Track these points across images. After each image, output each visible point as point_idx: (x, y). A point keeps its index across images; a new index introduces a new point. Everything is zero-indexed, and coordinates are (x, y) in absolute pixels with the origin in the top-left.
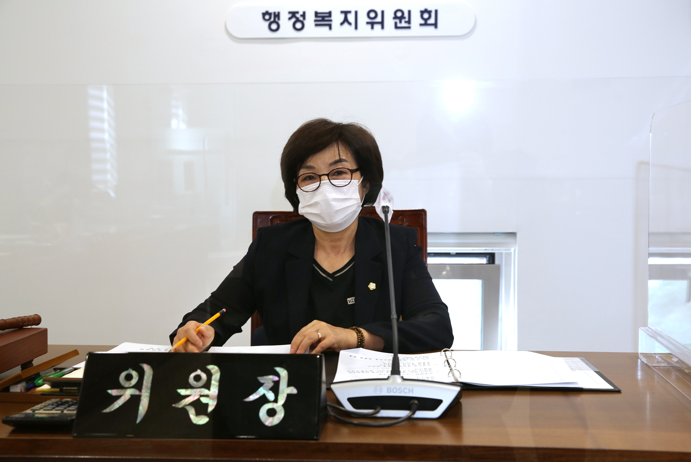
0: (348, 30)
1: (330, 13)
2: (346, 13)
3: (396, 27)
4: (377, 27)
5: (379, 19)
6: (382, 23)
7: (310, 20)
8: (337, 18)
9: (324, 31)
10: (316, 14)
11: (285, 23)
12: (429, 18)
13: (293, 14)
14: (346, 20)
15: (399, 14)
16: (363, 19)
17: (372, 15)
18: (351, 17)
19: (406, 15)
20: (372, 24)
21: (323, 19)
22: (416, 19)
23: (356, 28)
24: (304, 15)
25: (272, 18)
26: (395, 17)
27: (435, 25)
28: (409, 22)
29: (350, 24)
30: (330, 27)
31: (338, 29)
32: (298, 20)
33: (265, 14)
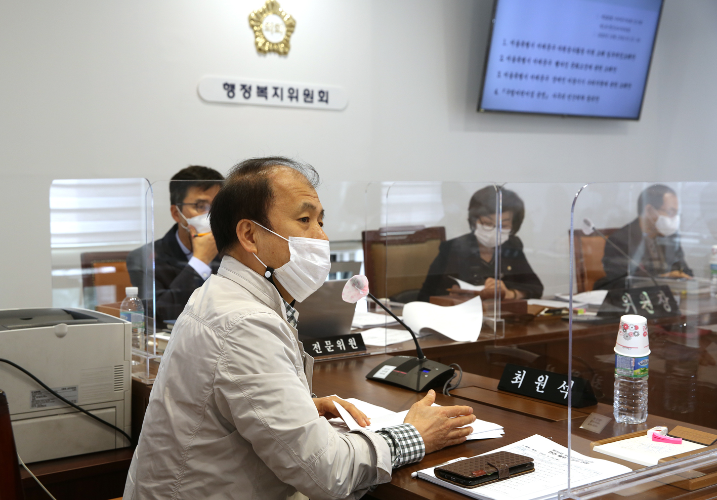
0: (276, 101)
1: (266, 89)
2: (276, 89)
3: (305, 101)
4: (294, 100)
5: (295, 95)
6: (297, 98)
7: (254, 91)
8: (270, 92)
9: (262, 100)
10: (258, 88)
11: (238, 92)
12: (323, 96)
13: (244, 87)
14: (276, 94)
15: (307, 92)
16: (286, 94)
17: (291, 91)
18: (279, 92)
19: (311, 93)
20: (291, 98)
21: (262, 91)
22: (316, 97)
23: (282, 99)
24: (250, 88)
25: (230, 88)
26: (305, 94)
27: (327, 101)
28: (312, 98)
29: (278, 96)
30: (266, 97)
31: (272, 100)
32: (246, 91)
33: (225, 85)
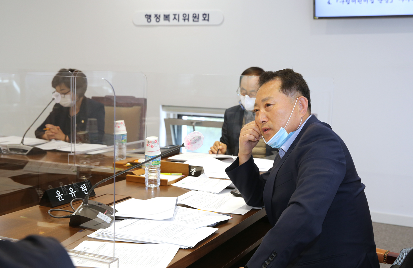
0: (175, 22)
1: (169, 15)
2: (175, 15)
3: (193, 21)
4: (186, 21)
5: (187, 18)
7: (162, 18)
8: (172, 17)
9: (167, 22)
10: (164, 15)
11: (153, 18)
12: (206, 17)
13: (156, 15)
14: (175, 18)
15: (195, 16)
16: (181, 17)
17: (185, 16)
18: (177, 17)
19: (197, 16)
20: (185, 20)
21: (167, 17)
22: (201, 18)
23: (179, 21)
24: (160, 16)
25: (149, 17)
26: (193, 17)
27: (208, 20)
28: (198, 19)
29: (176, 19)
30: (169, 20)
31: (172, 22)
32: (157, 18)
33: (146, 15)
